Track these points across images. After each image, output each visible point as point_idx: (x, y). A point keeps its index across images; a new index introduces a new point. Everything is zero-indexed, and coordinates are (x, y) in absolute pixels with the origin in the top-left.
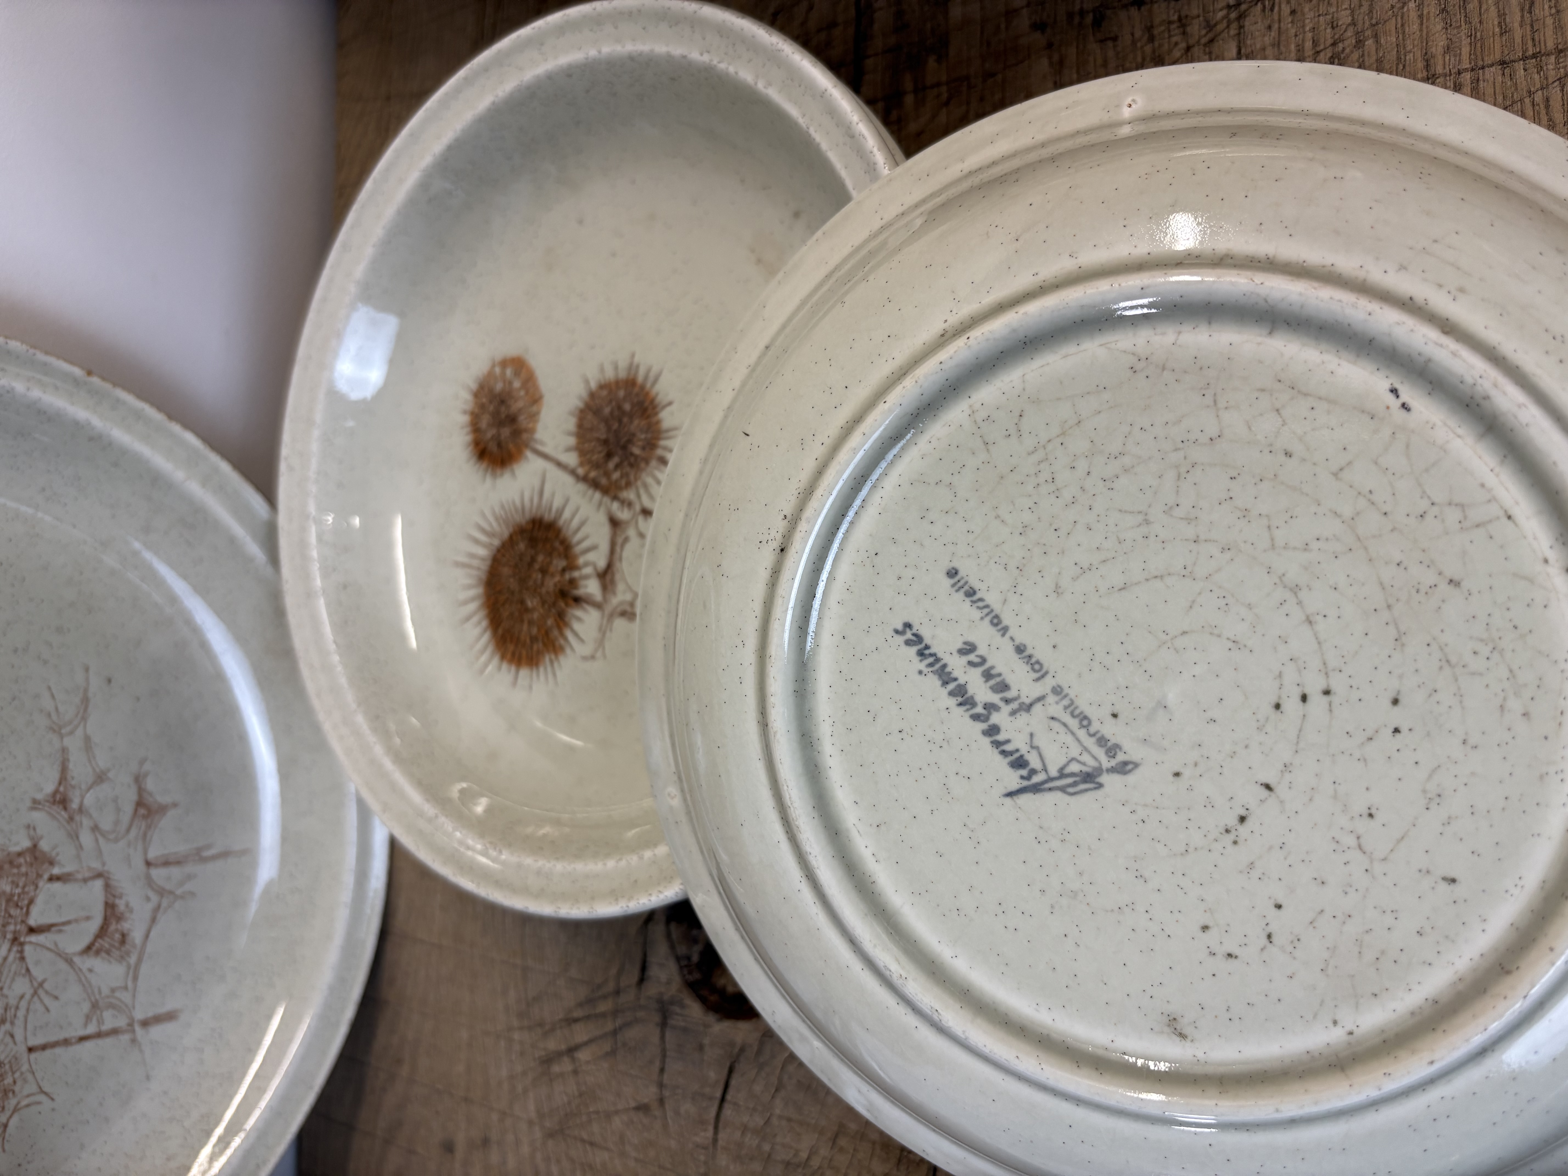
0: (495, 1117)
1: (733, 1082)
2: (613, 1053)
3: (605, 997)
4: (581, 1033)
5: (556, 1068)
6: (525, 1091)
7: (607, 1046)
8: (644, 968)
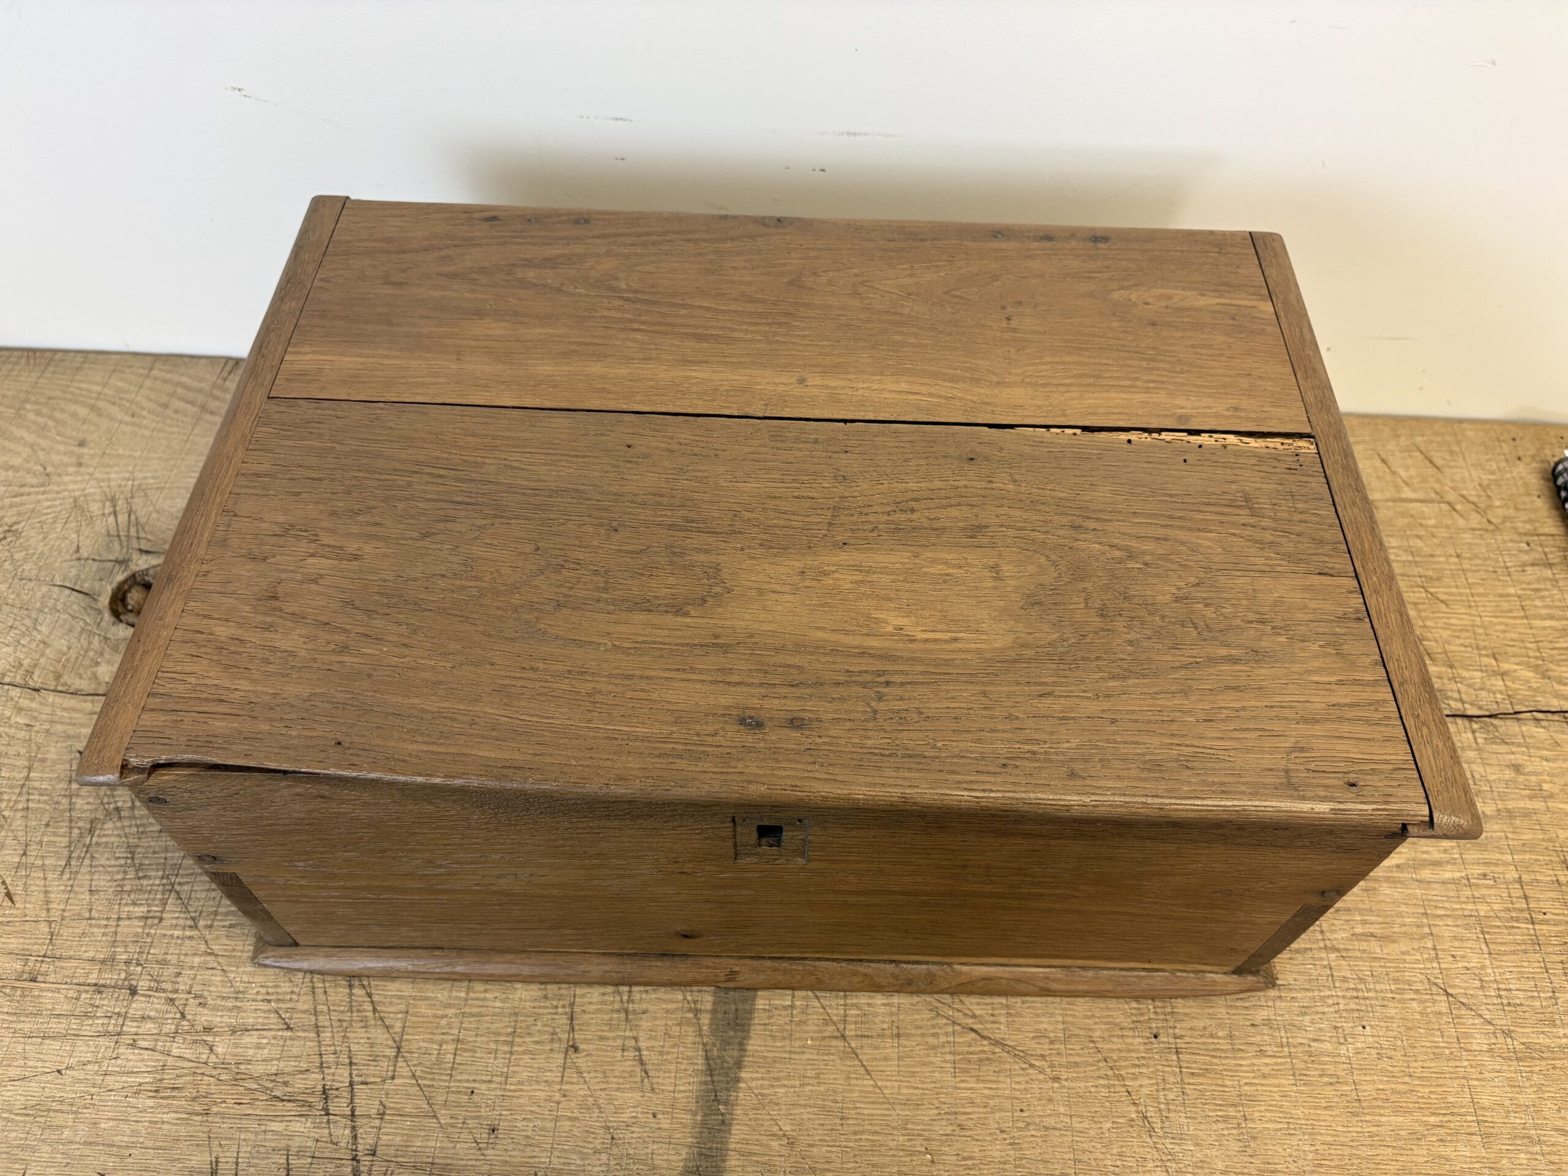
0: (91, 470)
1: (80, 595)
2: (109, 535)
3: (137, 531)
4: (122, 518)
5: (108, 504)
6: (101, 487)
7: (113, 532)
8: (147, 552)
